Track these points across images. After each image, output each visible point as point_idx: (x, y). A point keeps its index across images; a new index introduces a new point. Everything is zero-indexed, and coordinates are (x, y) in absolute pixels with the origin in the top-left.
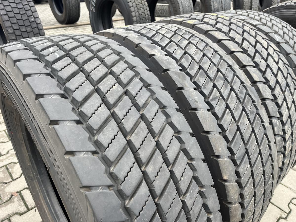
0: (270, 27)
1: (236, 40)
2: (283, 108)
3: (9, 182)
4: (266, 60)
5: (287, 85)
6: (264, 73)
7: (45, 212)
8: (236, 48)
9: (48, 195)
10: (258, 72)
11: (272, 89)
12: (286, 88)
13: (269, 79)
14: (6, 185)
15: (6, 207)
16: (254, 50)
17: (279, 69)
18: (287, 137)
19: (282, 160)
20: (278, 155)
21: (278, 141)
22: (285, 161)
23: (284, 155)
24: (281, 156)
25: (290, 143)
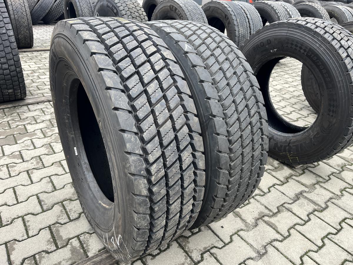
0: (186, 36)
4: (137, 67)
5: (164, 97)
6: (125, 79)
8: (99, 50)
11: (132, 99)
16: (124, 55)
17: (156, 78)
18: (151, 159)
19: (145, 187)
20: (135, 179)
21: (134, 161)
22: (155, 189)
23: (149, 182)
24: (141, 182)
25: (160, 167)
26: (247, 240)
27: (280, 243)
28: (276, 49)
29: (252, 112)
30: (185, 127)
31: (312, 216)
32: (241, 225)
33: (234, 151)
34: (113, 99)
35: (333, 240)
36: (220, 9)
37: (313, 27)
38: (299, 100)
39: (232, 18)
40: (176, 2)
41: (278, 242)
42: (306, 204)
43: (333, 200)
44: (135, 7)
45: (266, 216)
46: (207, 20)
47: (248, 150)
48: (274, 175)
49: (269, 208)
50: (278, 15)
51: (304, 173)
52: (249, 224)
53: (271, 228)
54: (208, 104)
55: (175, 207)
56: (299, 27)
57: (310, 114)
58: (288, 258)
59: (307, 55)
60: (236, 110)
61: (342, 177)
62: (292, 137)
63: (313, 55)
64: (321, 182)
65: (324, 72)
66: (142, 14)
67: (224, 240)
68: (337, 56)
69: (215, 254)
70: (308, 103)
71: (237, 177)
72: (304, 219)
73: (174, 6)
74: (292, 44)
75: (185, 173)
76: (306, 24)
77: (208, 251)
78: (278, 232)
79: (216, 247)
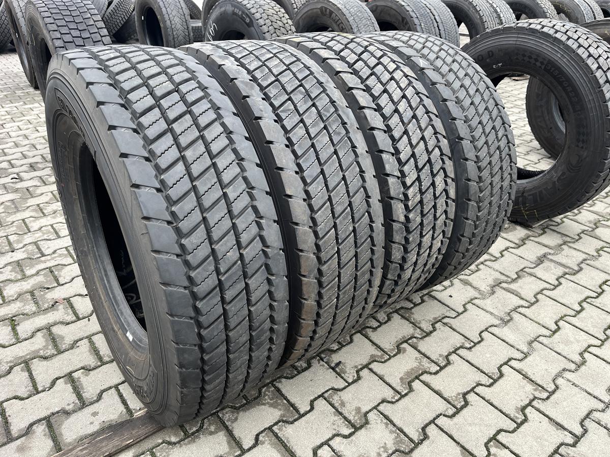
0: (417, 50)
1: (347, 59)
2: (401, 142)
3: (52, 288)
4: (385, 85)
5: (415, 117)
6: (376, 98)
7: (100, 298)
9: (106, 275)
10: (368, 96)
11: (386, 119)
12: (410, 121)
13: (383, 107)
14: (47, 291)
15: (46, 315)
16: (369, 72)
17: (404, 97)
18: (409, 182)
19: (403, 213)
20: (395, 203)
21: (392, 183)
22: (411, 216)
23: (407, 207)
24: (399, 206)
25: (416, 191)
26: (485, 308)
27: (527, 309)
28: (501, 64)
29: (500, 134)
30: (437, 149)
31: (562, 280)
32: (474, 293)
33: (483, 179)
34: (369, 118)
35: (594, 304)
36: (393, 9)
37: (551, 32)
38: (522, 140)
39: (414, 22)
40: (331, 2)
41: (524, 308)
42: (553, 268)
43: (588, 262)
44: (276, 13)
45: (503, 282)
46: (378, 27)
47: (497, 179)
48: (506, 237)
49: (505, 273)
50: (479, 13)
51: (545, 232)
52: (484, 292)
53: (512, 295)
54: (454, 126)
55: (427, 240)
56: (532, 32)
57: (542, 159)
58: (539, 324)
59: (545, 69)
60: (484, 132)
61: (596, 235)
62: (527, 183)
63: (553, 69)
64: (570, 242)
65: (569, 90)
66: (287, 23)
67: (457, 310)
68: (586, 68)
69: (449, 324)
70: (538, 143)
71: (486, 211)
72: (553, 283)
73: (328, 7)
74: (524, 55)
75: (438, 200)
76: (542, 28)
77: (440, 321)
78: (523, 299)
79: (448, 317)
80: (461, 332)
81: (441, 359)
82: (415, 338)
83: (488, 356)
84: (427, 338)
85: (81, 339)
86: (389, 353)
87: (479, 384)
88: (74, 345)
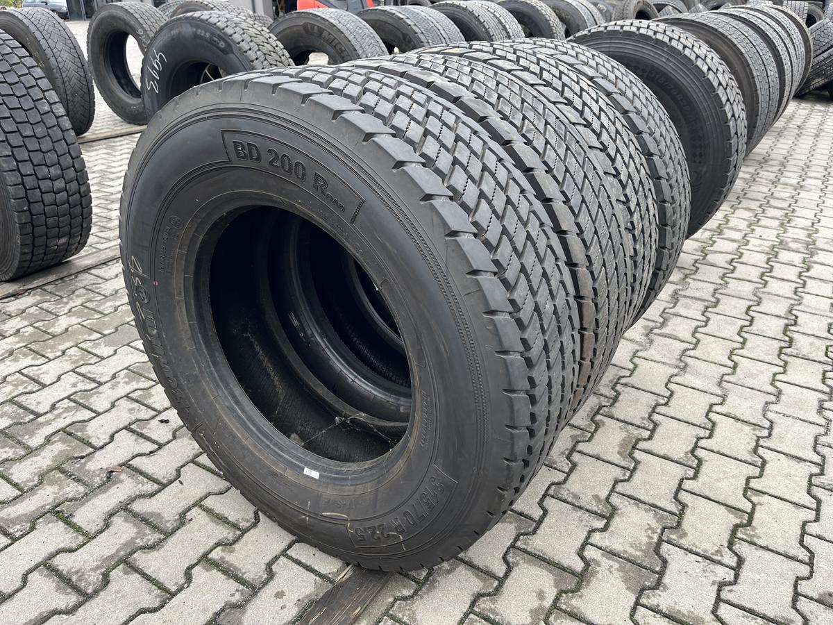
0: (574, 57)
1: (531, 69)
2: (617, 161)
3: (87, 455)
4: (580, 97)
5: (617, 132)
6: (581, 113)
7: (235, 436)
8: (534, 81)
9: (237, 402)
10: (573, 111)
11: (599, 136)
12: (616, 137)
13: (590, 121)
14: (83, 461)
15: (108, 493)
16: (560, 84)
17: (601, 109)
18: (632, 207)
25: (639, 217)
26: (654, 359)
27: (694, 351)
30: (642, 168)
31: (708, 314)
32: (632, 346)
33: (675, 199)
35: (752, 332)
36: (389, 24)
37: (649, 33)
39: (420, 40)
40: (319, 16)
41: (691, 351)
42: (691, 304)
43: (720, 291)
44: (259, 33)
45: (655, 329)
49: (650, 318)
50: (484, 25)
52: (642, 342)
53: (671, 340)
56: (628, 36)
58: (715, 363)
61: (711, 263)
63: (658, 76)
64: (690, 274)
65: (679, 99)
67: (627, 367)
68: (696, 71)
69: (629, 383)
72: (701, 319)
73: (316, 24)
75: (651, 227)
76: (638, 30)
77: (617, 383)
78: (684, 341)
79: (624, 377)
80: (647, 389)
81: (645, 422)
82: (604, 406)
83: (689, 407)
84: (616, 405)
85: (189, 509)
86: (588, 429)
87: (699, 439)
88: (182, 520)
